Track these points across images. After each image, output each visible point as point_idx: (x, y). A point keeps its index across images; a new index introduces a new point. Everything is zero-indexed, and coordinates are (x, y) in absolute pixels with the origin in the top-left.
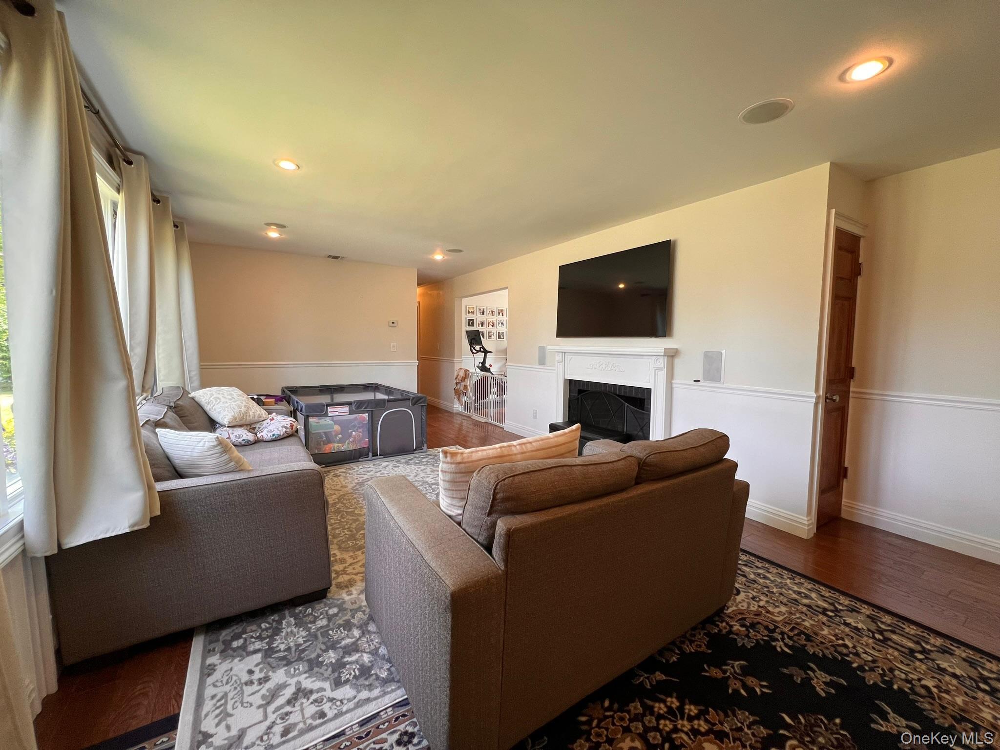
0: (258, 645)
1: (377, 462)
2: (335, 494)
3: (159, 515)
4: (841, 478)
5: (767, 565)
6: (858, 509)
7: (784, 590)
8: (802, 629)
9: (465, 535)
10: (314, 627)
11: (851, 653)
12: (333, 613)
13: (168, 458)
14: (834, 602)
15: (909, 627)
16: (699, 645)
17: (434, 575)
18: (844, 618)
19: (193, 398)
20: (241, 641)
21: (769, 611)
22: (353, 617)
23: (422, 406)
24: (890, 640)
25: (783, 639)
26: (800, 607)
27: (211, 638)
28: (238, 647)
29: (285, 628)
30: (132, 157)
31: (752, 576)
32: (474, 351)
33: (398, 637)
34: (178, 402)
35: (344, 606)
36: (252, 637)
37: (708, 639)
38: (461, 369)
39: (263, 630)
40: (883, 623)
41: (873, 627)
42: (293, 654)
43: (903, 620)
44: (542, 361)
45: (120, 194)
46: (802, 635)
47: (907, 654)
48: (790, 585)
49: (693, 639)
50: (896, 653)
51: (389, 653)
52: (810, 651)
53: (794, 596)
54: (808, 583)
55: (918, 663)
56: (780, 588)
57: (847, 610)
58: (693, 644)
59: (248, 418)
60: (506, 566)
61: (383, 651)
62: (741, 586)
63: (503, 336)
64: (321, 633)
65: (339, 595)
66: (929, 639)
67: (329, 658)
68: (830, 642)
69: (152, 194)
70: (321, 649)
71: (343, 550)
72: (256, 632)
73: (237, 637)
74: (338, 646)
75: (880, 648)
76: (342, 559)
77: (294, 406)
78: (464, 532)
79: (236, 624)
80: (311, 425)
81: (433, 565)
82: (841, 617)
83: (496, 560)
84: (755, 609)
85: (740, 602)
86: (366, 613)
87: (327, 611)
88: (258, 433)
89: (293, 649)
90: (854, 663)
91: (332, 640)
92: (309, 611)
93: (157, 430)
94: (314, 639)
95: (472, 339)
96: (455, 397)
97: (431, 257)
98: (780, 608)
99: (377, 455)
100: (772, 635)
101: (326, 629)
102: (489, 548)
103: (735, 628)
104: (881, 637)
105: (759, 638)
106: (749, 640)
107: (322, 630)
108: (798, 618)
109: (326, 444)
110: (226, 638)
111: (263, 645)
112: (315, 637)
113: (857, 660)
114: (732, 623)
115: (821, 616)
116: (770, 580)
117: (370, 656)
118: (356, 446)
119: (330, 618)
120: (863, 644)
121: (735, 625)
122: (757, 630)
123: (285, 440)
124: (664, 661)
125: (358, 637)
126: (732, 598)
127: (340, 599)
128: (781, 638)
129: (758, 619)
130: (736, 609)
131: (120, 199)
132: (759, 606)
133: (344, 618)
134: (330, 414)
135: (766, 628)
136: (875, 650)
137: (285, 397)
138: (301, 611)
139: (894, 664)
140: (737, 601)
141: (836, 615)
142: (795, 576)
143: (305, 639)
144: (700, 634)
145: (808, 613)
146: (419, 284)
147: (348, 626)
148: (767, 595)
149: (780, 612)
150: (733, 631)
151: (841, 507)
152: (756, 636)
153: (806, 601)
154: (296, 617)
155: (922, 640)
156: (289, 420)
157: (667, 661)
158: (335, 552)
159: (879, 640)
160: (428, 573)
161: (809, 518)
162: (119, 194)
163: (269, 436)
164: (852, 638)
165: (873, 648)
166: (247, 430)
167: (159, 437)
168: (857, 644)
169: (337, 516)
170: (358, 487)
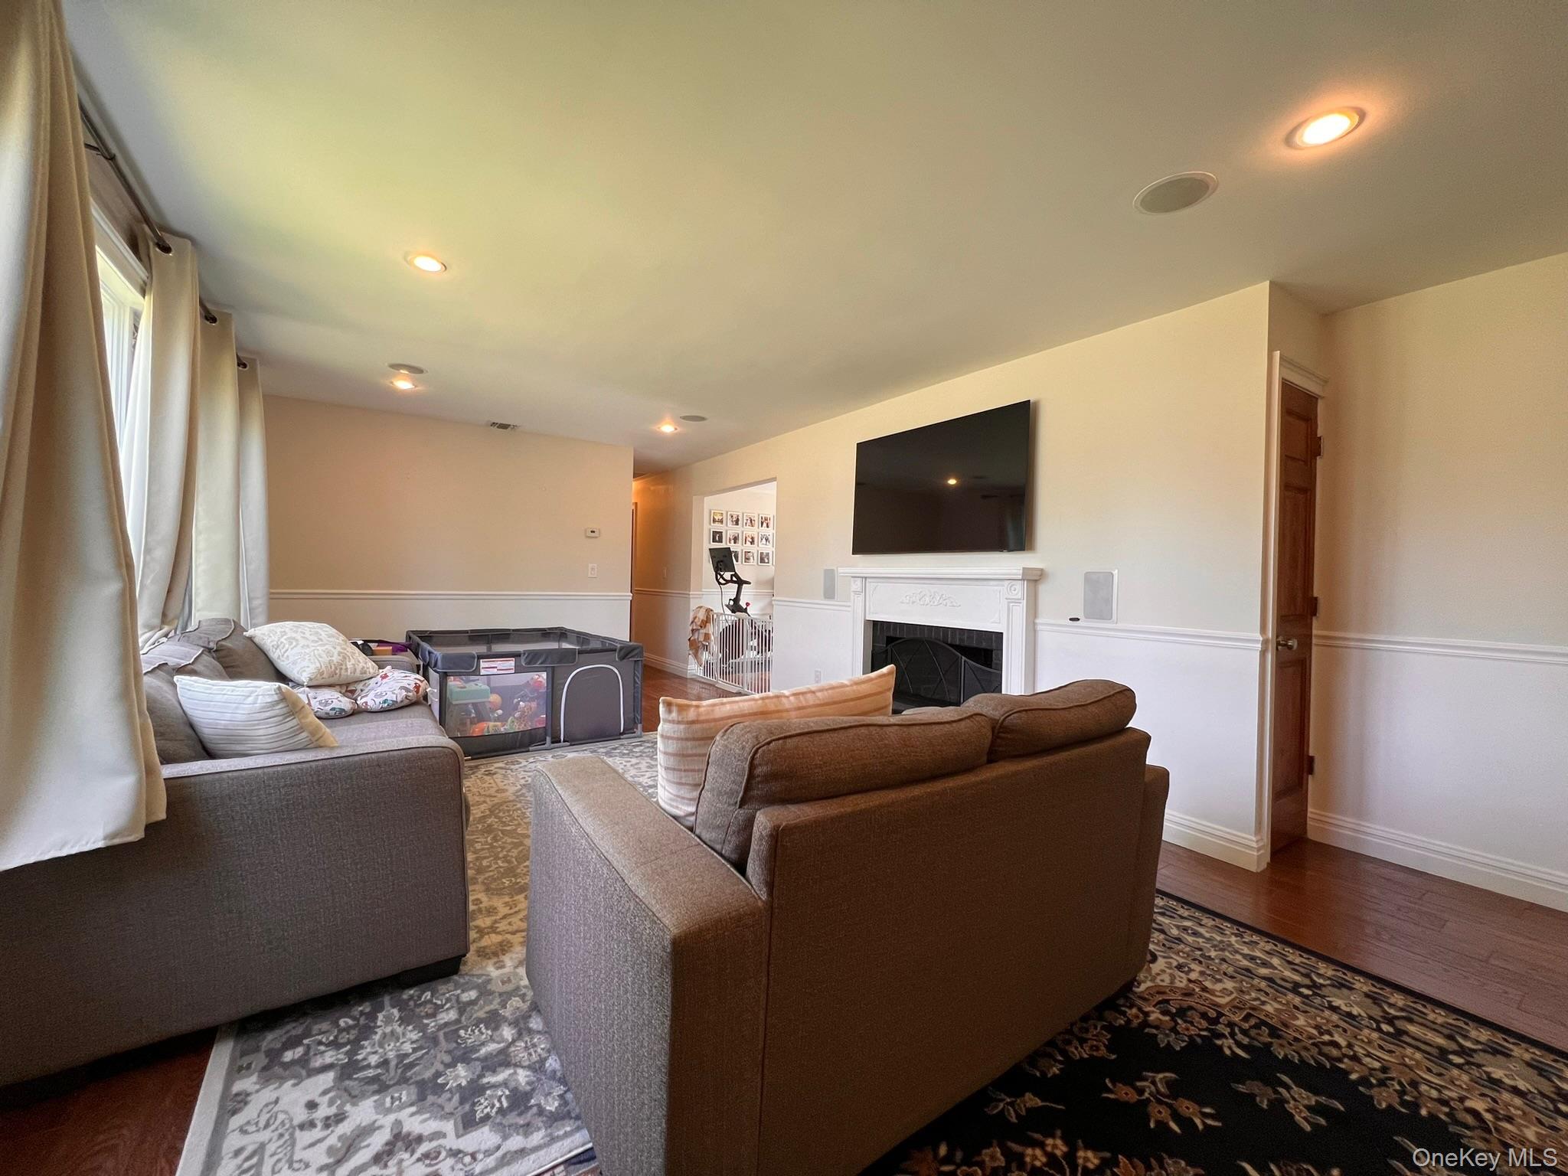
0: (331, 1057)
1: (558, 751)
2: (485, 802)
3: (163, 820)
4: (1305, 774)
5: (1197, 914)
6: (1335, 824)
7: (1227, 954)
8: (1263, 1018)
9: (699, 844)
10: (433, 1024)
11: (1345, 1056)
12: (468, 999)
13: (192, 726)
14: (1309, 971)
15: (1434, 1011)
16: (1094, 1046)
17: (644, 911)
18: (1328, 999)
19: (251, 639)
20: (299, 1051)
21: (1207, 988)
22: (504, 1006)
23: (635, 661)
24: (1406, 1033)
25: (1233, 1035)
26: (1256, 981)
27: (245, 1047)
28: (293, 1062)
29: (381, 1026)
30: (170, 241)
31: (1175, 932)
32: (721, 581)
33: (579, 1035)
34: (223, 643)
35: (489, 987)
36: (320, 1043)
37: (1109, 1036)
38: (701, 607)
39: (341, 1031)
40: (1391, 1005)
41: (1376, 1012)
42: (392, 1073)
43: (1423, 1000)
44: (829, 593)
45: (146, 297)
46: (1263, 1028)
47: (1433, 1056)
48: (1237, 946)
49: (1084, 1035)
50: (1418, 1056)
51: (562, 1065)
52: (1279, 1053)
53: (1245, 963)
54: (1266, 942)
55: (1455, 1072)
56: (1223, 950)
57: (1333, 986)
58: (1084, 1045)
59: (343, 672)
60: (770, 893)
61: (554, 1064)
62: (1157, 948)
63: (768, 559)
64: (445, 1034)
65: (482, 968)
66: (1468, 1031)
67: (457, 1077)
68: (1310, 1038)
69: (202, 304)
70: (442, 1062)
71: (492, 894)
72: (328, 1034)
73: (292, 1043)
74: (473, 1057)
75: (1392, 1047)
76: (491, 907)
77: (424, 660)
78: (698, 840)
79: (295, 1021)
80: (451, 691)
81: (641, 894)
82: (1323, 997)
83: (753, 883)
84: (1182, 985)
85: (1158, 974)
86: (528, 998)
87: (458, 996)
88: (359, 698)
89: (393, 1064)
90: (1352, 1073)
91: (463, 1046)
92: (426, 998)
93: (176, 678)
94: (432, 1045)
95: (719, 562)
96: (691, 652)
97: (655, 428)
98: (1224, 983)
99: (560, 742)
100: (1213, 1027)
101: (453, 1028)
102: (740, 866)
103: (1152, 1017)
104: (1391, 1030)
105: (1193, 1033)
106: (1177, 1037)
107: (446, 1030)
108: (1255, 999)
109: (475, 724)
110: (272, 1046)
111: (339, 1056)
112: (435, 1041)
113: (1356, 1068)
114: (1147, 1009)
115: (1290, 996)
116: (1204, 937)
117: (528, 1073)
118: (525, 725)
119: (463, 1008)
120: (1363, 1041)
121: (1153, 1012)
122: (1189, 1019)
123: (404, 712)
124: (1038, 1074)
125: (510, 1041)
126: (1146, 967)
127: (483, 975)
128: (1229, 1033)
129: (1190, 1001)
130: (1153, 984)
131: (146, 305)
132: (1190, 981)
133: (487, 1008)
134: (483, 672)
135: (1204, 1015)
136: (1384, 1050)
137: (411, 644)
138: (411, 997)
139: (1418, 1074)
140: (1154, 972)
141: (1315, 994)
142: (1244, 930)
143: (415, 1046)
144: (1096, 1028)
145: (1269, 990)
146: (636, 475)
147: (493, 1021)
148: (1200, 962)
149: (1224, 989)
150: (1150, 1022)
151: (1306, 821)
152: (1188, 1029)
153: (1264, 971)
154: (402, 1006)
155: (1457, 1032)
156: (413, 679)
157: (1044, 1074)
158: (479, 896)
159: (1388, 1034)
160: (632, 908)
161: (1259, 837)
162: (144, 297)
163: (377, 703)
164: (1345, 1031)
165: (1381, 1047)
166: (340, 692)
167: (178, 688)
168: (1353, 1041)
169: (487, 838)
170: (524, 791)
